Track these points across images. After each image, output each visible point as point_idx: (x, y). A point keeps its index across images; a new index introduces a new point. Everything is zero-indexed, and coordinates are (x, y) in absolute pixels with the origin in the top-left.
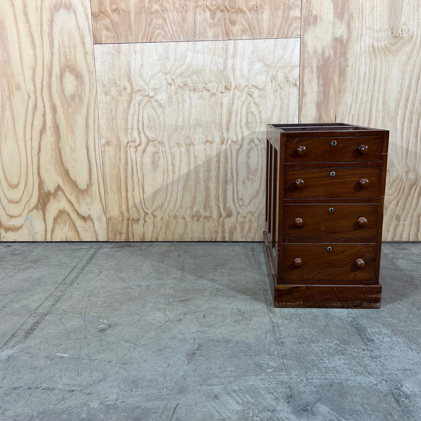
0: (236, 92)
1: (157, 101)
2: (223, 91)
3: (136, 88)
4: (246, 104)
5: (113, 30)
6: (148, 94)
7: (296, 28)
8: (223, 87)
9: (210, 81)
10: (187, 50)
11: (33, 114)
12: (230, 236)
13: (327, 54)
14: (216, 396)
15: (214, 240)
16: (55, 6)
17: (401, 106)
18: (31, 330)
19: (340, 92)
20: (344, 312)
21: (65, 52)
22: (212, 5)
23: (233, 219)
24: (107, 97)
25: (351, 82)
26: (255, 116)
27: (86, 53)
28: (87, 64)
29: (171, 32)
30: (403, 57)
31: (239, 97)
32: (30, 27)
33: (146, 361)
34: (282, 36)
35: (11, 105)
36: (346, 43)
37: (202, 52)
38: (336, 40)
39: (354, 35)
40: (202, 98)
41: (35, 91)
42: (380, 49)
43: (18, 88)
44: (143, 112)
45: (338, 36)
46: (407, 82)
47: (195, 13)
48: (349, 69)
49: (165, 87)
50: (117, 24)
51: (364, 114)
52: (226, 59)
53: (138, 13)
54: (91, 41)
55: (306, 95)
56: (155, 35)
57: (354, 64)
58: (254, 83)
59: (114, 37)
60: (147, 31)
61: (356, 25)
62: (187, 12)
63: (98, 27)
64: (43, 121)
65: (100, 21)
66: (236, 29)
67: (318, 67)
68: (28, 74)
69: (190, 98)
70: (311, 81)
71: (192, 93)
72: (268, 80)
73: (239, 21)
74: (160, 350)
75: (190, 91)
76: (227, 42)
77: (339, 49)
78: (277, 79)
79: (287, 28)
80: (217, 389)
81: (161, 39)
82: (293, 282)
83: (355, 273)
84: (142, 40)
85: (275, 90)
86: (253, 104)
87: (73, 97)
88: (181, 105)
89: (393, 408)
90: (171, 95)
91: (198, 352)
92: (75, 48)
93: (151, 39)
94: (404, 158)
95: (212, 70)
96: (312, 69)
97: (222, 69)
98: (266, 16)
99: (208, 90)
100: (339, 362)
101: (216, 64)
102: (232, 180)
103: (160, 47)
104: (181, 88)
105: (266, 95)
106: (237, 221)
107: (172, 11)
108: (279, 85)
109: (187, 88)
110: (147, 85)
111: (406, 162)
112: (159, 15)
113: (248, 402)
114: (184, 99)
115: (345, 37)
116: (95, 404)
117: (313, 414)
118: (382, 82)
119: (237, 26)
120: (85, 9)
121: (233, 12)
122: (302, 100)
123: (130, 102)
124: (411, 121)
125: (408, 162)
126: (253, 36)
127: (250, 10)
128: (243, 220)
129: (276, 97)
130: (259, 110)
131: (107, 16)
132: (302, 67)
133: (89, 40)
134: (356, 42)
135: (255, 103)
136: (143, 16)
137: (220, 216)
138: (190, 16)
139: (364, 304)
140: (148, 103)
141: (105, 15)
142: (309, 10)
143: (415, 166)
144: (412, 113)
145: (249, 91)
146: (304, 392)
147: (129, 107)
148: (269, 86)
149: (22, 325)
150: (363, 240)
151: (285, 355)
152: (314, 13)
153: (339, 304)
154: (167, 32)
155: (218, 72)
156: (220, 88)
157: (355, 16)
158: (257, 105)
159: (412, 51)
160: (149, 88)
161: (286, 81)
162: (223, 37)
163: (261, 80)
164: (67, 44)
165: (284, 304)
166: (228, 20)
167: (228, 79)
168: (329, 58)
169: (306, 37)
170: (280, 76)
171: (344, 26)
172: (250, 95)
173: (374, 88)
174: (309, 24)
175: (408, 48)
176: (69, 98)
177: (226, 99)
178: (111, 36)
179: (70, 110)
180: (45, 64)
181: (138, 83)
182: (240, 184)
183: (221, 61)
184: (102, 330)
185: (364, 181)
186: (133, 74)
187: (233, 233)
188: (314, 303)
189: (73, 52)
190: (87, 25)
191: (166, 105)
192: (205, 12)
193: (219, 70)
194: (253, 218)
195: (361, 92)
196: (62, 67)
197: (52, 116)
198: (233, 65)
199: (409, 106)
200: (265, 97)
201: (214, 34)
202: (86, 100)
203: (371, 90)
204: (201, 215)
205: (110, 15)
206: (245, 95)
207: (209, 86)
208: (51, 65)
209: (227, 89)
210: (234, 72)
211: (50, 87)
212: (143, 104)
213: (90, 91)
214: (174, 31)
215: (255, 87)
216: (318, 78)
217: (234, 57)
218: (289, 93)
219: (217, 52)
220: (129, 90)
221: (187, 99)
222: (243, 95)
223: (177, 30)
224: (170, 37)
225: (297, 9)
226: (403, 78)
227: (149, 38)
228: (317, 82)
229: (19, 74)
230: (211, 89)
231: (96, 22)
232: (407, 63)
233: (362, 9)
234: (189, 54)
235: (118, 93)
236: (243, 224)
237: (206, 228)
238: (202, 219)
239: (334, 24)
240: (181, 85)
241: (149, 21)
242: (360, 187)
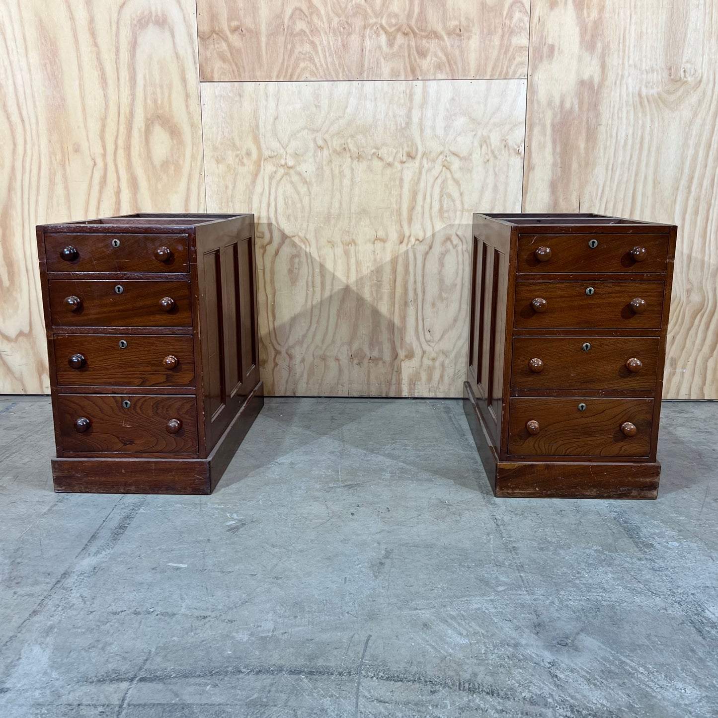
0: (425, 161)
1: (299, 174)
2: (405, 160)
3: (267, 153)
4: (439, 181)
5: (231, 60)
6: (286, 164)
7: (522, 63)
8: (405, 154)
9: (384, 144)
10: (349, 94)
11: (101, 192)
12: (410, 389)
13: (568, 105)
14: (425, 625)
15: (384, 396)
16: (140, 20)
17: (681, 188)
18: (121, 528)
19: (587, 164)
20: (603, 504)
21: (154, 93)
22: (391, 25)
23: (415, 362)
24: (220, 166)
25: (605, 149)
26: (453, 201)
27: (187, 96)
28: (189, 113)
29: (324, 65)
30: (685, 112)
31: (429, 170)
32: (98, 53)
33: (309, 574)
34: (499, 75)
35: (64, 176)
36: (598, 88)
37: (373, 98)
38: (582, 83)
39: (611, 77)
40: (371, 171)
41: (104, 156)
42: (651, 99)
43: (77, 150)
44: (276, 192)
45: (586, 77)
46: (691, 152)
47: (363, 37)
48: (602, 129)
49: (313, 151)
50: (239, 51)
51: (624, 199)
52: (410, 110)
53: (273, 34)
54: (197, 78)
55: (533, 169)
56: (298, 70)
57: (610, 121)
58: (452, 149)
59: (233, 71)
60: (286, 64)
61: (614, 61)
62: (350, 34)
63: (209, 55)
64: (116, 203)
65: (212, 46)
66: (426, 63)
67: (553, 126)
68: (94, 126)
69: (352, 170)
70: (542, 147)
71: (355, 162)
72: (476, 144)
73: (431, 50)
74: (329, 558)
75: (352, 159)
76: (412, 83)
77: (587, 97)
78: (490, 142)
79: (506, 64)
80: (426, 615)
81: (307, 75)
82: (524, 458)
83: (622, 444)
84: (278, 76)
85: (486, 160)
86: (450, 182)
87: (165, 164)
88: (337, 181)
89: (695, 642)
90: (322, 165)
91: (388, 562)
92: (170, 87)
93: (291, 76)
94: (685, 269)
95: (388, 126)
96: (544, 127)
97: (403, 125)
98: (474, 43)
99: (381, 159)
100: (605, 576)
101: (394, 116)
102: (416, 300)
103: (307, 89)
104: (339, 154)
105: (472, 168)
106: (421, 366)
107: (326, 33)
108: (493, 152)
109: (348, 155)
110: (283, 148)
111: (688, 275)
112: (305, 39)
113: (476, 633)
114: (343, 171)
115: (596, 80)
116: (243, 636)
117: (577, 649)
118: (653, 149)
119: (428, 58)
120: (188, 27)
121: (422, 37)
122: (528, 176)
123: (257, 175)
124: (696, 213)
125: (691, 276)
126: (453, 75)
127: (449, 34)
128: (430, 363)
129: (487, 172)
130: (460, 191)
131: (223, 38)
132: (529, 124)
133: (193, 76)
134: (613, 88)
135: (454, 180)
136: (281, 39)
137: (394, 357)
138: (354, 40)
139: (633, 491)
140: (285, 176)
141: (220, 36)
142: (542, 36)
143: (701, 282)
144: (697, 200)
145: (446, 160)
146: (559, 618)
147: (254, 182)
148: (477, 154)
149: (104, 521)
150: (633, 393)
151: (522, 566)
152: (550, 41)
153: (594, 492)
154: (318, 65)
155: (397, 129)
156: (400, 155)
157: (613, 47)
158: (457, 182)
159: (700, 103)
160: (287, 153)
161: (503, 147)
162: (406, 76)
163: (464, 144)
164: (157, 82)
165: (510, 491)
166: (415, 49)
167: (412, 142)
168: (571, 111)
169: (536, 78)
170: (495, 139)
171: (595, 62)
172: (447, 166)
173: (639, 159)
174: (541, 57)
175: (694, 99)
176: (158, 167)
177: (409, 172)
178: (229, 70)
179: (160, 186)
180: (122, 112)
181: (271, 144)
182: (428, 306)
183: (402, 112)
184: (233, 529)
185: (639, 302)
186: (262, 130)
187: (414, 384)
188: (557, 490)
189: (167, 94)
190: (190, 51)
191: (313, 180)
192: (378, 35)
193: (399, 127)
194: (447, 361)
195: (619, 166)
196: (149, 117)
197: (131, 195)
198: (421, 119)
199: (693, 189)
200: (470, 171)
201: (392, 70)
202: (186, 171)
203: (635, 162)
204: (365, 355)
205: (227, 37)
206: (438, 167)
207: (383, 152)
208: (132, 113)
209: (411, 156)
210: (422, 131)
211: (128, 148)
212: (278, 177)
213: (193, 157)
214: (329, 64)
215: (454, 154)
216: (554, 142)
217: (423, 106)
218: (508, 165)
219: (396, 99)
220: (255, 156)
221: (347, 172)
222: (436, 167)
223: (333, 63)
224: (322, 74)
225: (522, 34)
226: (685, 145)
227: (289, 74)
228: (551, 150)
229: (78, 127)
230: (385, 157)
231: (206, 48)
232: (691, 122)
233: (624, 37)
234: (353, 101)
235: (237, 160)
236: (430, 370)
237: (372, 376)
238: (366, 362)
239: (580, 59)
240: (338, 149)
241: (289, 47)
242: (630, 312)
